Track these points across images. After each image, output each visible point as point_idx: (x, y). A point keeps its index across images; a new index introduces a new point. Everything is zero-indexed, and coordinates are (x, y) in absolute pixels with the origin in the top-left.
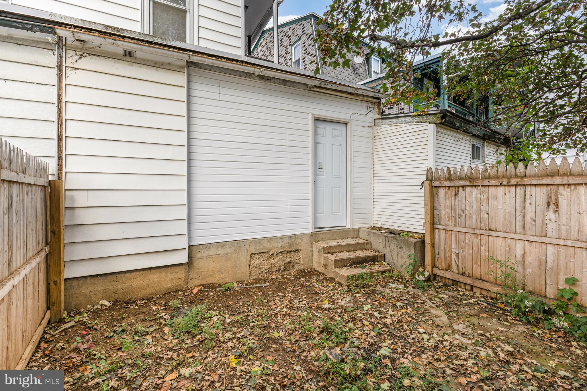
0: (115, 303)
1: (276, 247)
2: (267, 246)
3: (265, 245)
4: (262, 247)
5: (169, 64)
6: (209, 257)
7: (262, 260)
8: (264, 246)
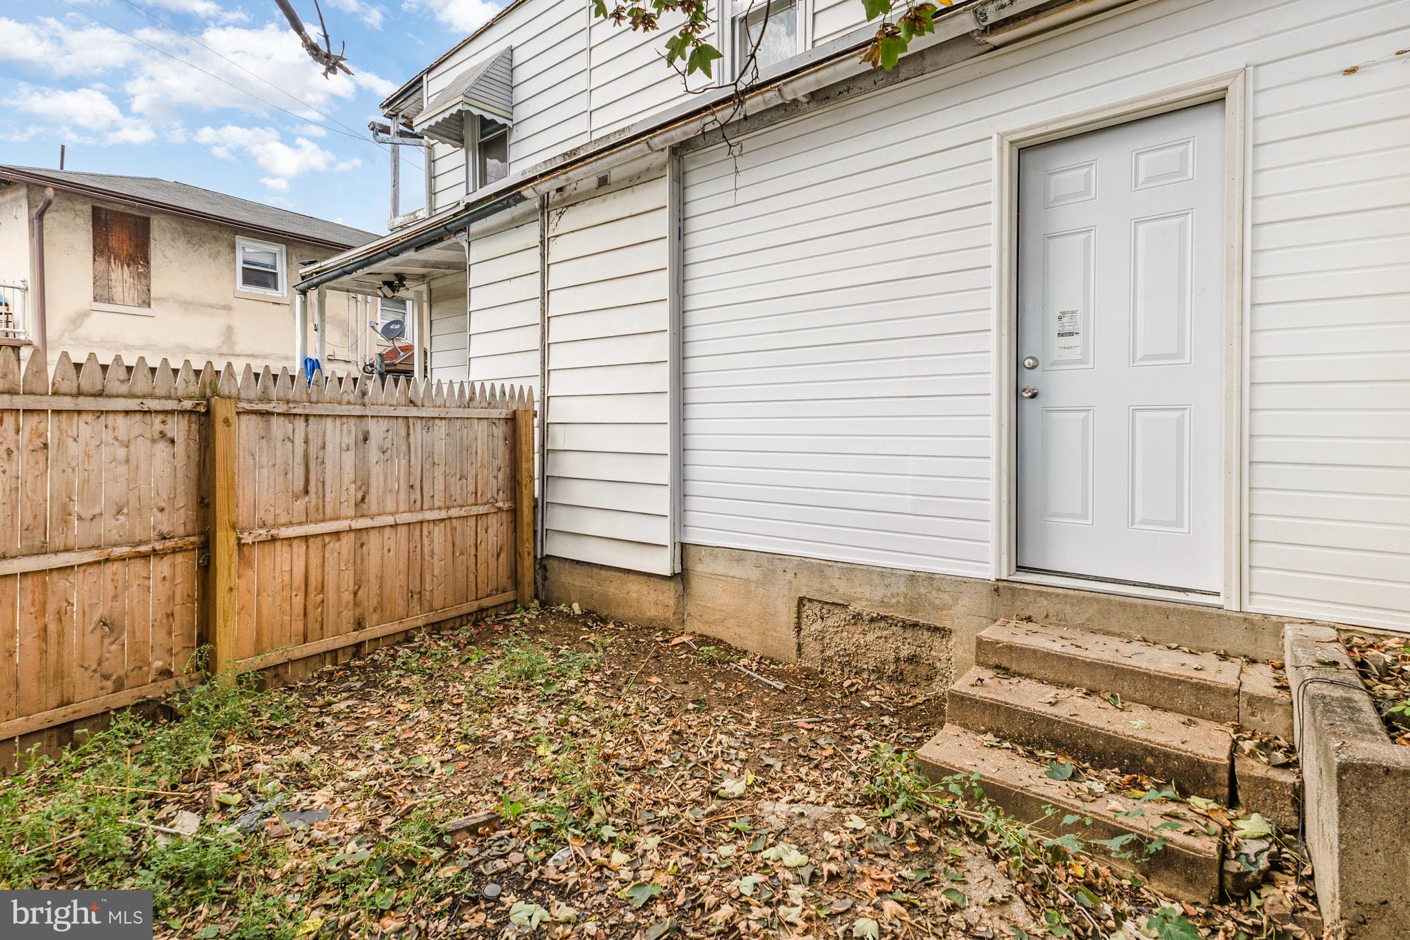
0: (587, 614)
1: (866, 598)
2: (841, 588)
3: (835, 583)
4: (826, 587)
5: (648, 169)
6: (715, 576)
7: (829, 622)
8: (832, 586)
